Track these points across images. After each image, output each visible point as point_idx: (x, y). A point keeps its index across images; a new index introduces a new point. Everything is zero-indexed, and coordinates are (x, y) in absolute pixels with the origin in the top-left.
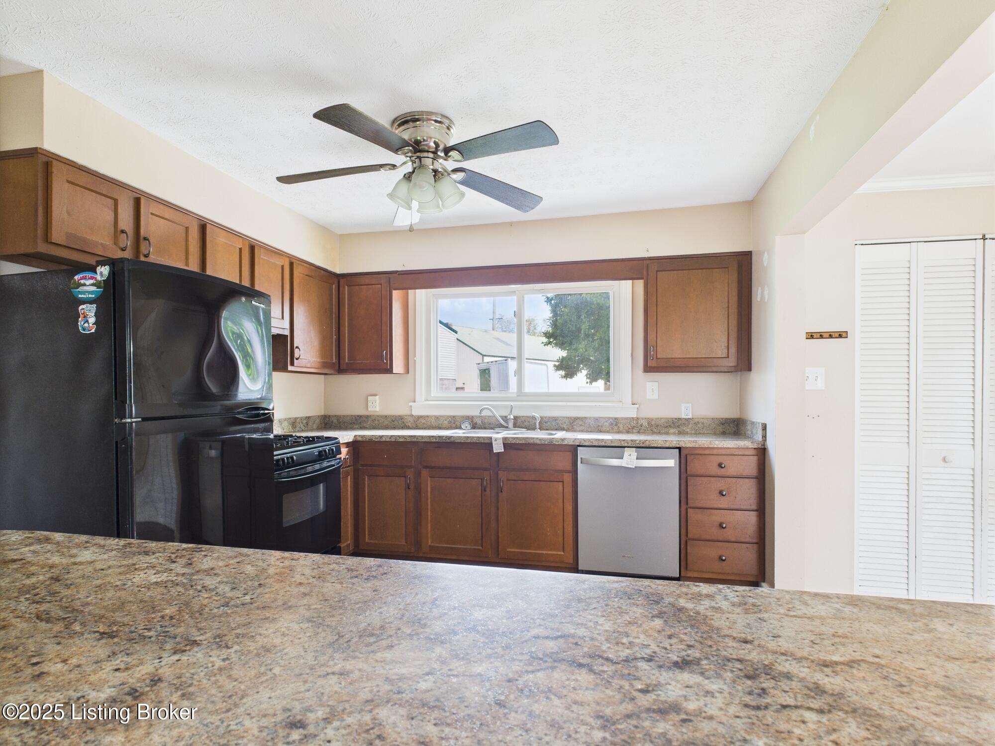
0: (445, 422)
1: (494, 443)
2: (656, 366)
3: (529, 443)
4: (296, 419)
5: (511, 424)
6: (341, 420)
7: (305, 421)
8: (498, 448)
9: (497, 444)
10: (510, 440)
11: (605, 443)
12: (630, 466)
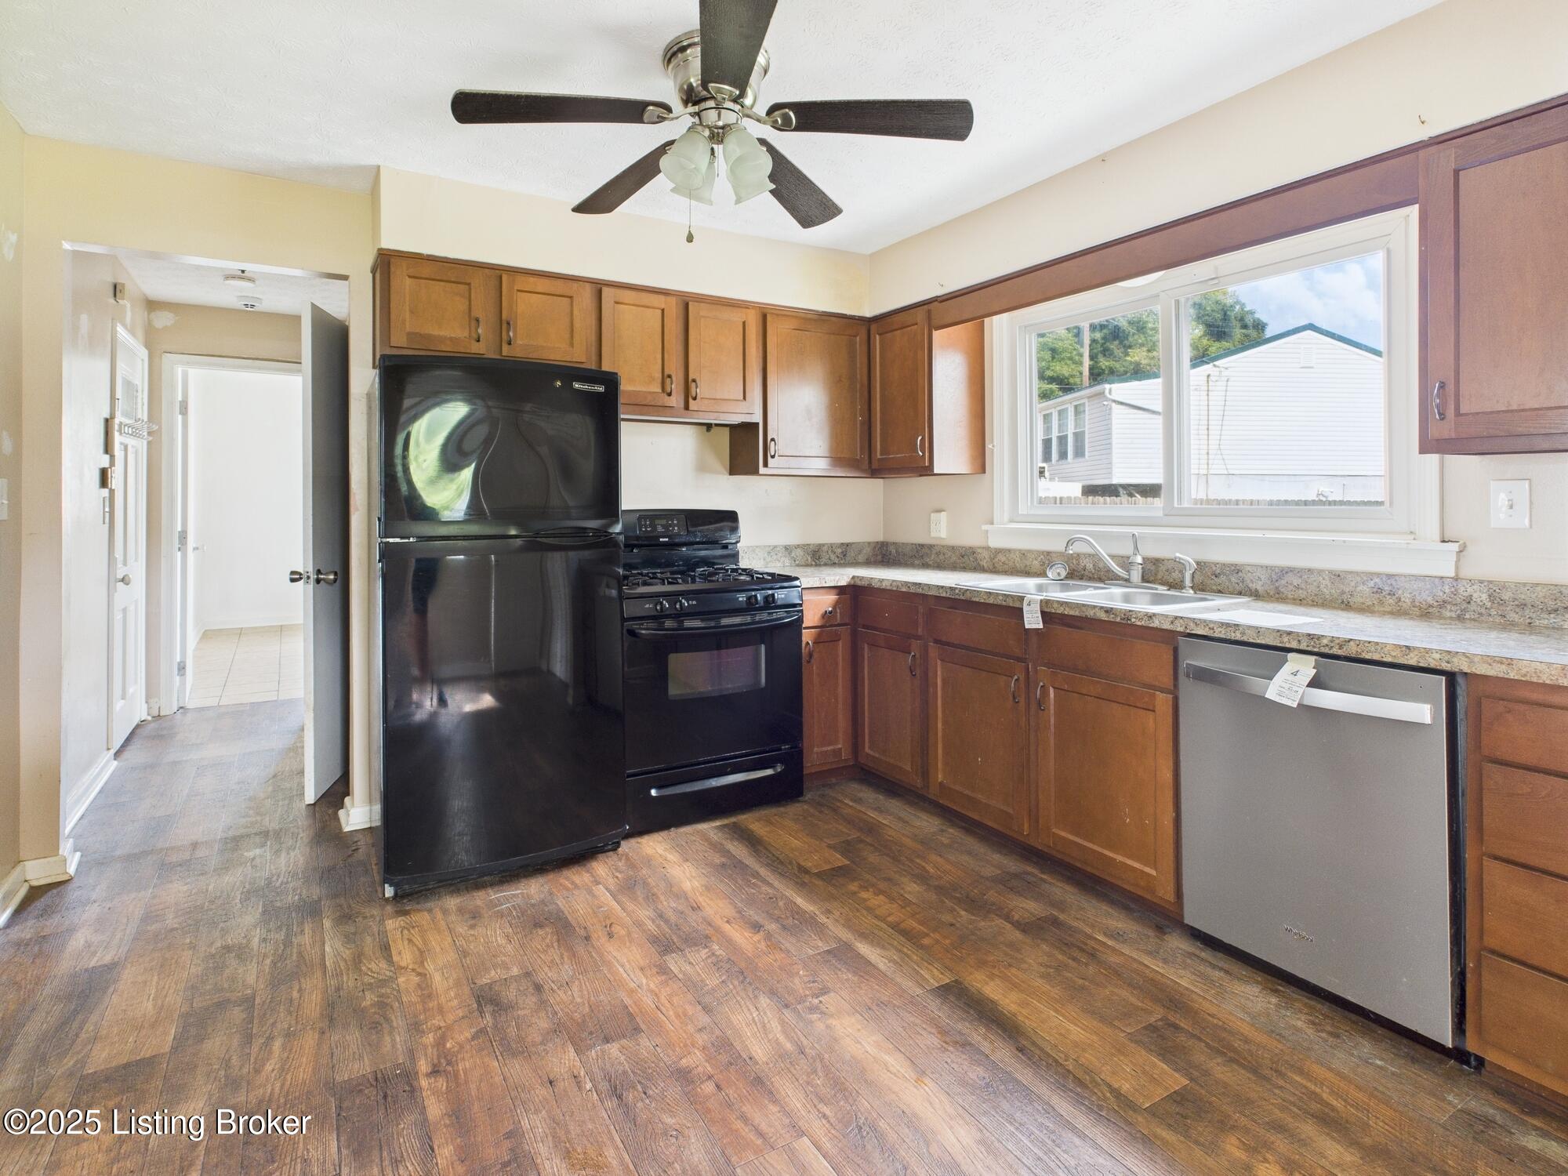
0: (1035, 562)
1: (1025, 608)
2: (1453, 435)
3: (1086, 617)
4: (821, 546)
5: (1136, 575)
6: (900, 550)
7: (840, 550)
8: (1033, 620)
9: (1031, 612)
10: (1055, 605)
11: (1243, 634)
12: (1284, 701)
